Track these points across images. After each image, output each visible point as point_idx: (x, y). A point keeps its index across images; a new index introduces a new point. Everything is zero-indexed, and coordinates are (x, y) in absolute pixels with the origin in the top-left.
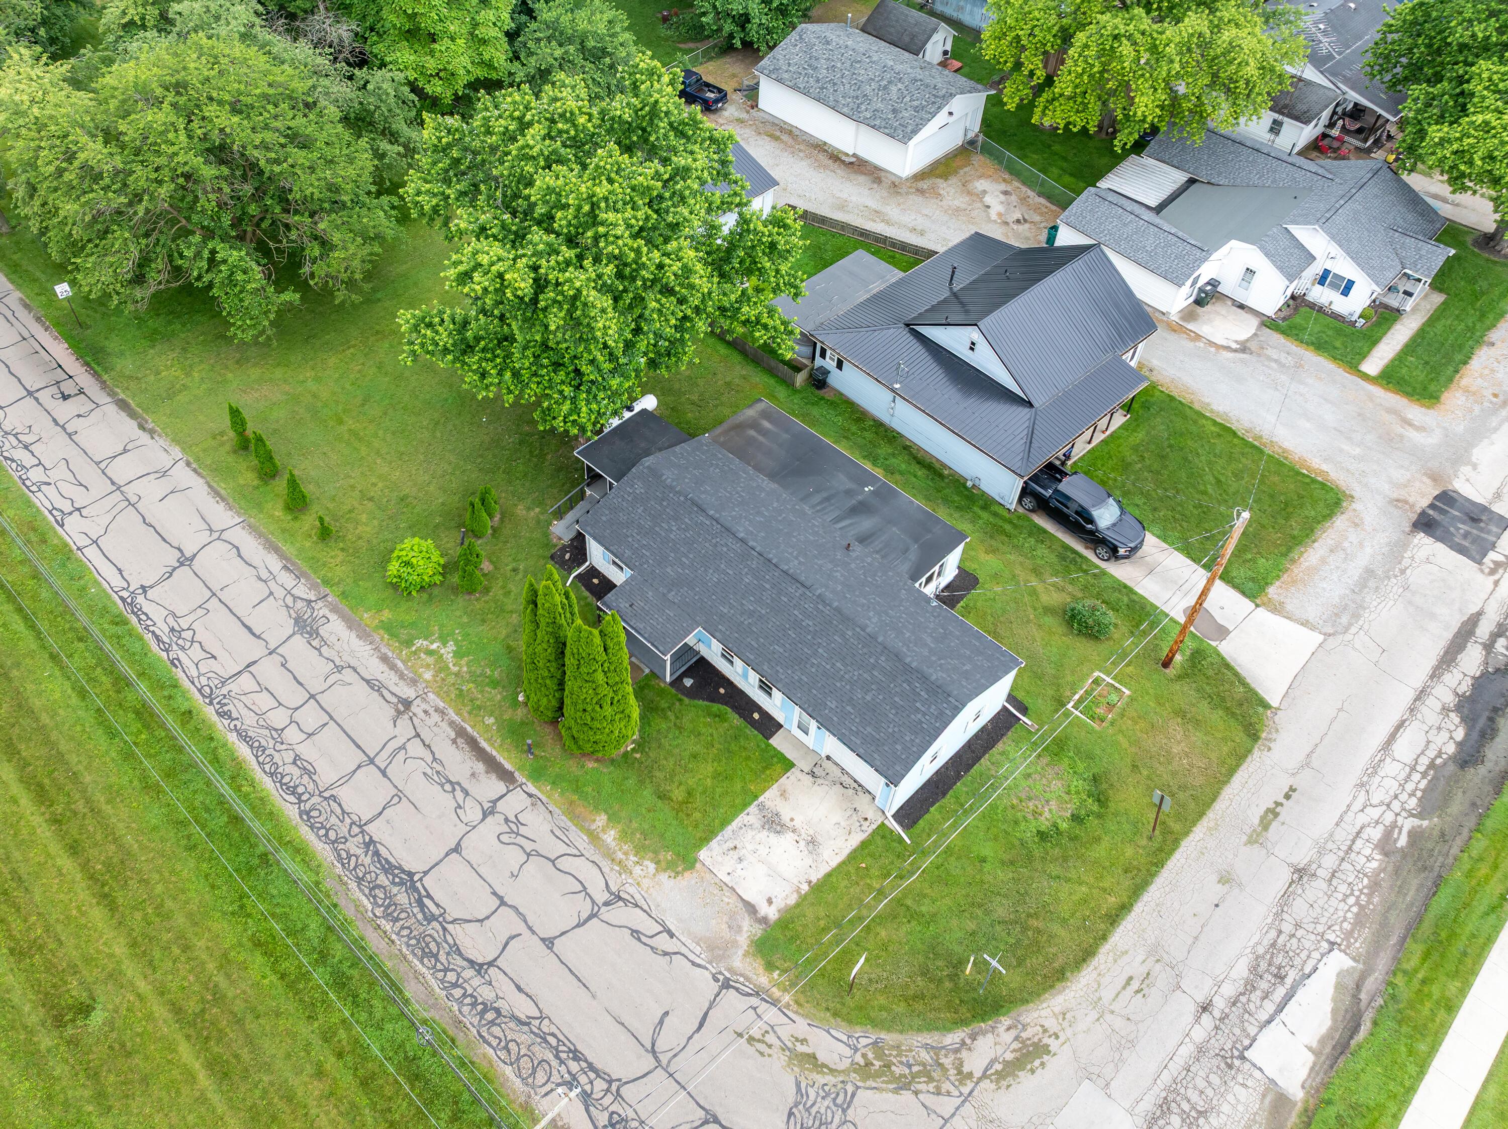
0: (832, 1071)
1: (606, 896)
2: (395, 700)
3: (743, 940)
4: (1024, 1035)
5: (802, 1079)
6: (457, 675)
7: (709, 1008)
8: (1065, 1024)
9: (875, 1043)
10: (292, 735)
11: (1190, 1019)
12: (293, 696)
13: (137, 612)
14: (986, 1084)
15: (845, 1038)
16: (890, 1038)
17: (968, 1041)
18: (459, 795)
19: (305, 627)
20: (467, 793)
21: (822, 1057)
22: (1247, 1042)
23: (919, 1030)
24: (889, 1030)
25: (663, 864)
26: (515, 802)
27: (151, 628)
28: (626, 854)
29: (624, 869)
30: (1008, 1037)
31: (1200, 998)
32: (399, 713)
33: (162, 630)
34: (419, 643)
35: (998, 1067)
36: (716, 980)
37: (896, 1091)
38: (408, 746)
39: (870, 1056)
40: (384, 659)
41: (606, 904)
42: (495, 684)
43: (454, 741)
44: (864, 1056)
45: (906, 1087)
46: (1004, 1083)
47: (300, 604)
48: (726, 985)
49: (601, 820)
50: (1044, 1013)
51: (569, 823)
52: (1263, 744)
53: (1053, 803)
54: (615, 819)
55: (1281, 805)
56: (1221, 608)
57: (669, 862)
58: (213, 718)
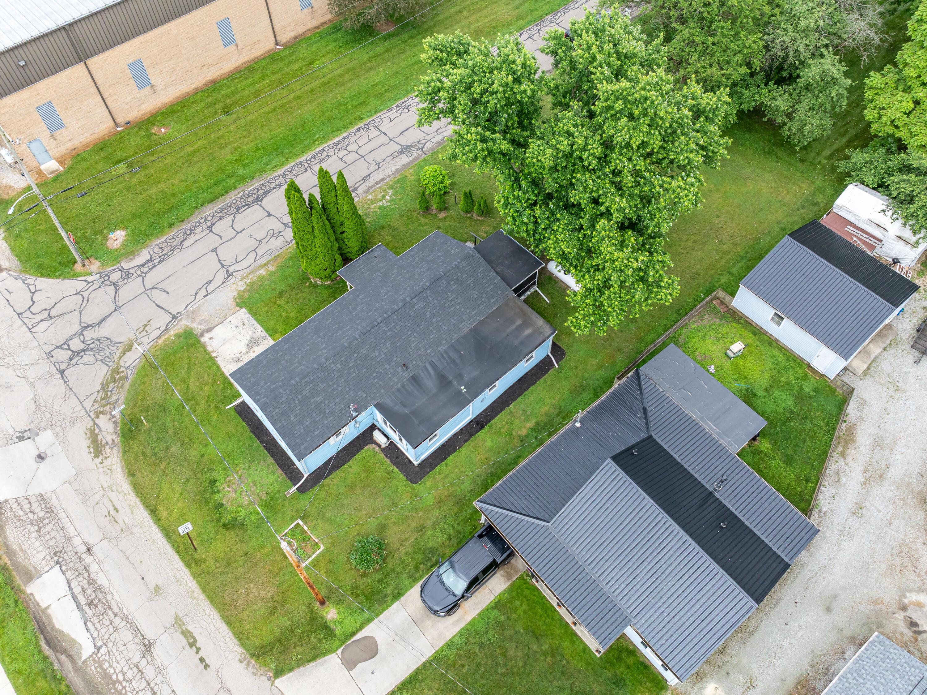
0: (120, 357)
1: (232, 271)
2: (356, 186)
3: (194, 325)
4: (107, 447)
5: (121, 345)
7: (165, 310)
8: (106, 469)
9: (127, 377)
10: (342, 154)
11: (86, 540)
12: (364, 150)
14: (91, 423)
15: (134, 364)
16: (127, 385)
17: (114, 420)
21: (128, 354)
22: (64, 568)
23: (126, 398)
24: (132, 385)
25: (242, 294)
28: (252, 278)
29: (243, 278)
30: (109, 439)
31: (95, 549)
34: (390, 192)
35: (96, 432)
36: (178, 314)
37: (102, 383)
39: (122, 374)
40: (382, 180)
41: (227, 271)
44: (123, 372)
45: (103, 388)
46: (88, 432)
47: (421, 145)
48: (174, 317)
49: (272, 268)
50: (115, 459)
51: (273, 256)
52: (245, 658)
53: (233, 495)
54: (272, 274)
55: (197, 653)
56: (373, 672)
57: (242, 296)
58: (357, 127)
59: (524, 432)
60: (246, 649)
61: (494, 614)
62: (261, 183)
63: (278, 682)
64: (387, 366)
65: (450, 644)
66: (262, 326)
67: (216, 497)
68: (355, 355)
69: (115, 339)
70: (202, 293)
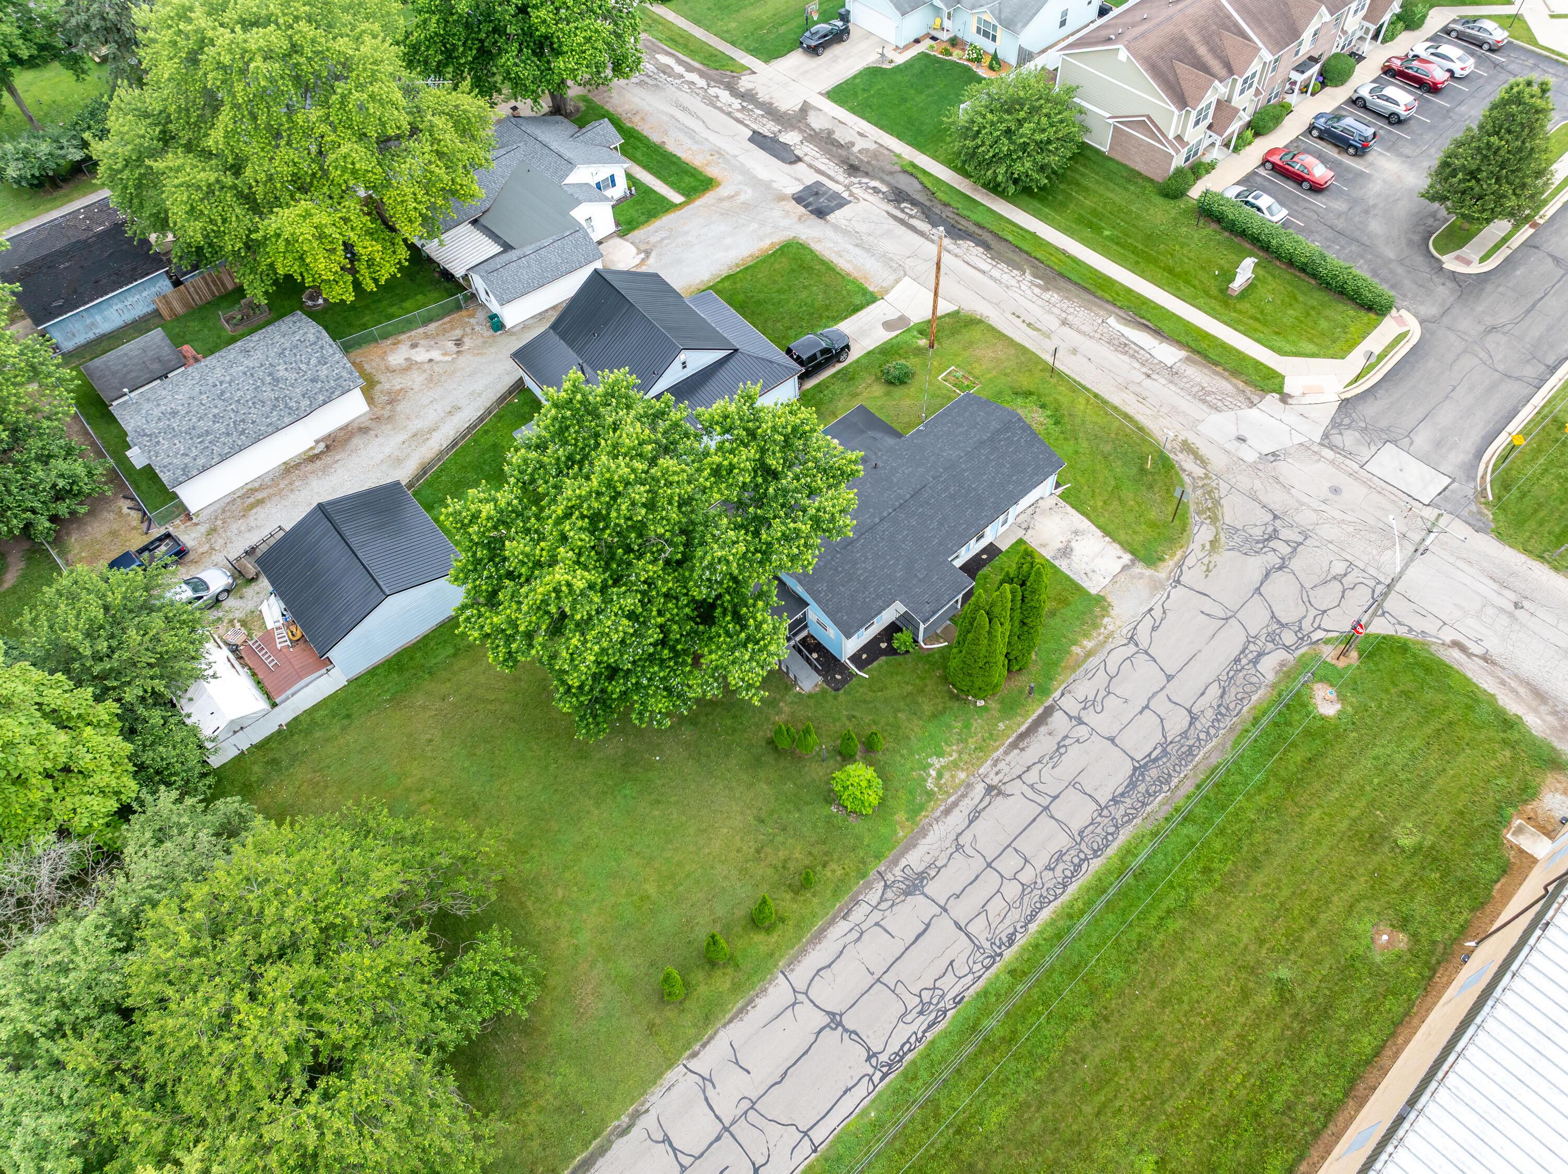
0: (1217, 534)
1: (1131, 646)
2: (988, 798)
3: (1148, 572)
4: (1178, 449)
5: (1225, 548)
6: (960, 753)
7: (1194, 590)
8: (1169, 431)
9: (1197, 514)
10: (1027, 876)
12: (991, 880)
13: (900, 1056)
14: (1209, 469)
15: (1197, 527)
17: (1187, 473)
18: (1067, 742)
19: (915, 886)
20: (1066, 737)
21: (1211, 538)
23: (1185, 493)
25: (1104, 613)
26: (1068, 704)
27: (920, 1035)
28: (1100, 634)
29: (1110, 635)
30: (1181, 456)
32: (1000, 793)
33: (920, 1023)
34: (930, 784)
35: (1198, 462)
36: (1176, 586)
37: (1222, 506)
38: (1029, 782)
39: (1204, 516)
40: (947, 812)
41: (1137, 645)
42: (967, 726)
43: (1023, 750)
44: (1205, 519)
45: (1218, 502)
46: (1207, 461)
47: (889, 894)
48: (1178, 582)
49: (1076, 649)
50: (1164, 439)
51: (1082, 668)
53: (1036, 413)
55: (1024, 320)
56: (886, 315)
57: (1103, 610)
58: (1015, 948)
62: (1149, 809)
63: (955, 309)
66: (1063, 572)
67: (1049, 413)
69: (1236, 553)
70: (1157, 613)
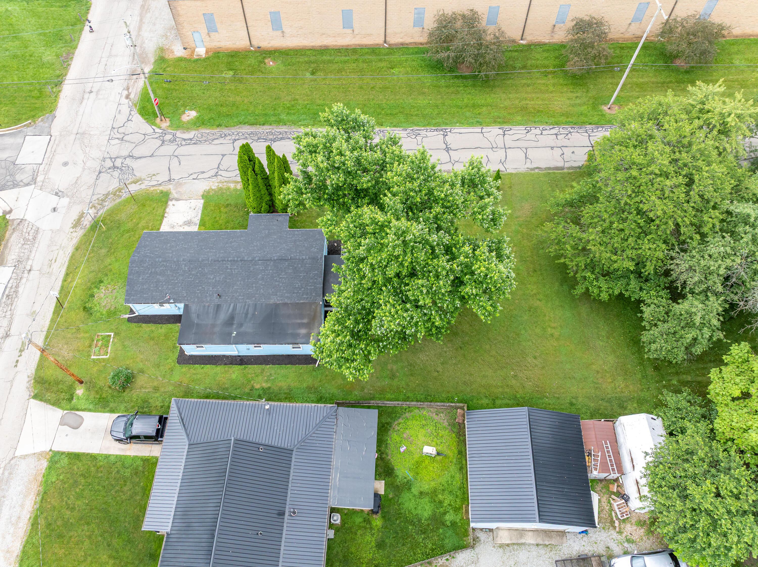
0: (128, 184)
1: (219, 173)
3: (173, 192)
4: (81, 227)
5: (135, 177)
7: (170, 173)
8: (70, 237)
9: (121, 197)
11: (33, 265)
13: (436, 130)
14: (86, 209)
15: (130, 192)
16: (118, 201)
17: (96, 215)
21: (134, 185)
22: (15, 271)
23: (111, 208)
24: (119, 203)
25: (211, 191)
27: (425, 131)
28: (223, 185)
29: (220, 182)
30: (85, 223)
31: (32, 272)
33: (422, 132)
35: (84, 215)
36: (173, 179)
37: (109, 192)
39: (121, 194)
41: (217, 172)
44: (122, 192)
45: (107, 195)
46: (81, 213)
48: (170, 180)
50: (78, 235)
52: (31, 377)
53: (102, 295)
54: (236, 190)
55: (19, 356)
56: (67, 435)
57: (209, 192)
59: (257, 386)
60: (36, 374)
61: (139, 463)
62: (287, 130)
63: (32, 400)
64: (211, 289)
65: (107, 457)
66: (201, 217)
67: (95, 290)
68: (200, 269)
69: (135, 173)
70: (195, 176)
